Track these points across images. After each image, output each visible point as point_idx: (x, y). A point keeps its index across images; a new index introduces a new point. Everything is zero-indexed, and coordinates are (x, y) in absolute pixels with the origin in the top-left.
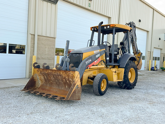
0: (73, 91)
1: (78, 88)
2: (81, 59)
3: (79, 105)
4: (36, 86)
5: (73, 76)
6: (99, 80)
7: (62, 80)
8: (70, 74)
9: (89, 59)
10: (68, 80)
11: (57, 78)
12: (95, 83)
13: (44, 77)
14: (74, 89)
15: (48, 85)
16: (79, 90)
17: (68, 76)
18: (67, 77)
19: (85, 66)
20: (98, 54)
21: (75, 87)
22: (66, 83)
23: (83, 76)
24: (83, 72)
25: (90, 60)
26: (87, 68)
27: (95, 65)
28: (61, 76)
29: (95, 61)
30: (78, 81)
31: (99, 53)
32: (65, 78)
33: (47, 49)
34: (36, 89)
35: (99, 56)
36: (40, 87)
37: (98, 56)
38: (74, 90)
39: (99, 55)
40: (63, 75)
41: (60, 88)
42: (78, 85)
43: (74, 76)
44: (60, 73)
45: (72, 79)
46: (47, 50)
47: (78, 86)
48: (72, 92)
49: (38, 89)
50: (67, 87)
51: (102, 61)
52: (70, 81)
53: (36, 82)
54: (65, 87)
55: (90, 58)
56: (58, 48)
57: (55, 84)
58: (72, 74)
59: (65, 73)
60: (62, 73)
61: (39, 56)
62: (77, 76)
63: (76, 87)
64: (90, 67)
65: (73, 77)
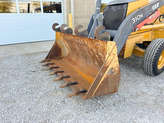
0: (102, 80)
1: (113, 72)
2: (124, 14)
3: (114, 105)
4: (62, 54)
5: (104, 49)
6: (156, 52)
7: (89, 53)
8: (99, 46)
9: (139, 13)
10: (98, 54)
11: (82, 48)
12: (148, 58)
13: (69, 44)
14: (104, 76)
15: (75, 55)
16: (115, 75)
17: (96, 48)
18: (94, 50)
19: (130, 27)
20: (156, 3)
21: (106, 73)
22: (94, 58)
23: (126, 43)
24: (126, 38)
25: (142, 16)
26: (135, 31)
27: (148, 24)
28: (86, 46)
29: (150, 17)
30: (114, 60)
31: (158, 2)
32: (92, 51)
33: (86, 5)
34: (62, 58)
35: (158, 8)
36: (66, 56)
37: (156, 7)
38: (105, 79)
39: (158, 6)
40: (89, 46)
41: (88, 63)
42: (114, 67)
43: (106, 49)
44: (84, 42)
45: (103, 54)
46: (86, 7)
47: (112, 69)
48: (101, 82)
49: (65, 58)
50: (96, 63)
51: (161, 16)
52: (100, 57)
53: (62, 50)
54: (94, 63)
55: (141, 11)
56: (103, 4)
57: (82, 56)
58: (103, 47)
59: (90, 43)
60: (86, 42)
61: (77, 15)
62: (110, 51)
63: (108, 72)
64: (141, 27)
65: (104, 51)
